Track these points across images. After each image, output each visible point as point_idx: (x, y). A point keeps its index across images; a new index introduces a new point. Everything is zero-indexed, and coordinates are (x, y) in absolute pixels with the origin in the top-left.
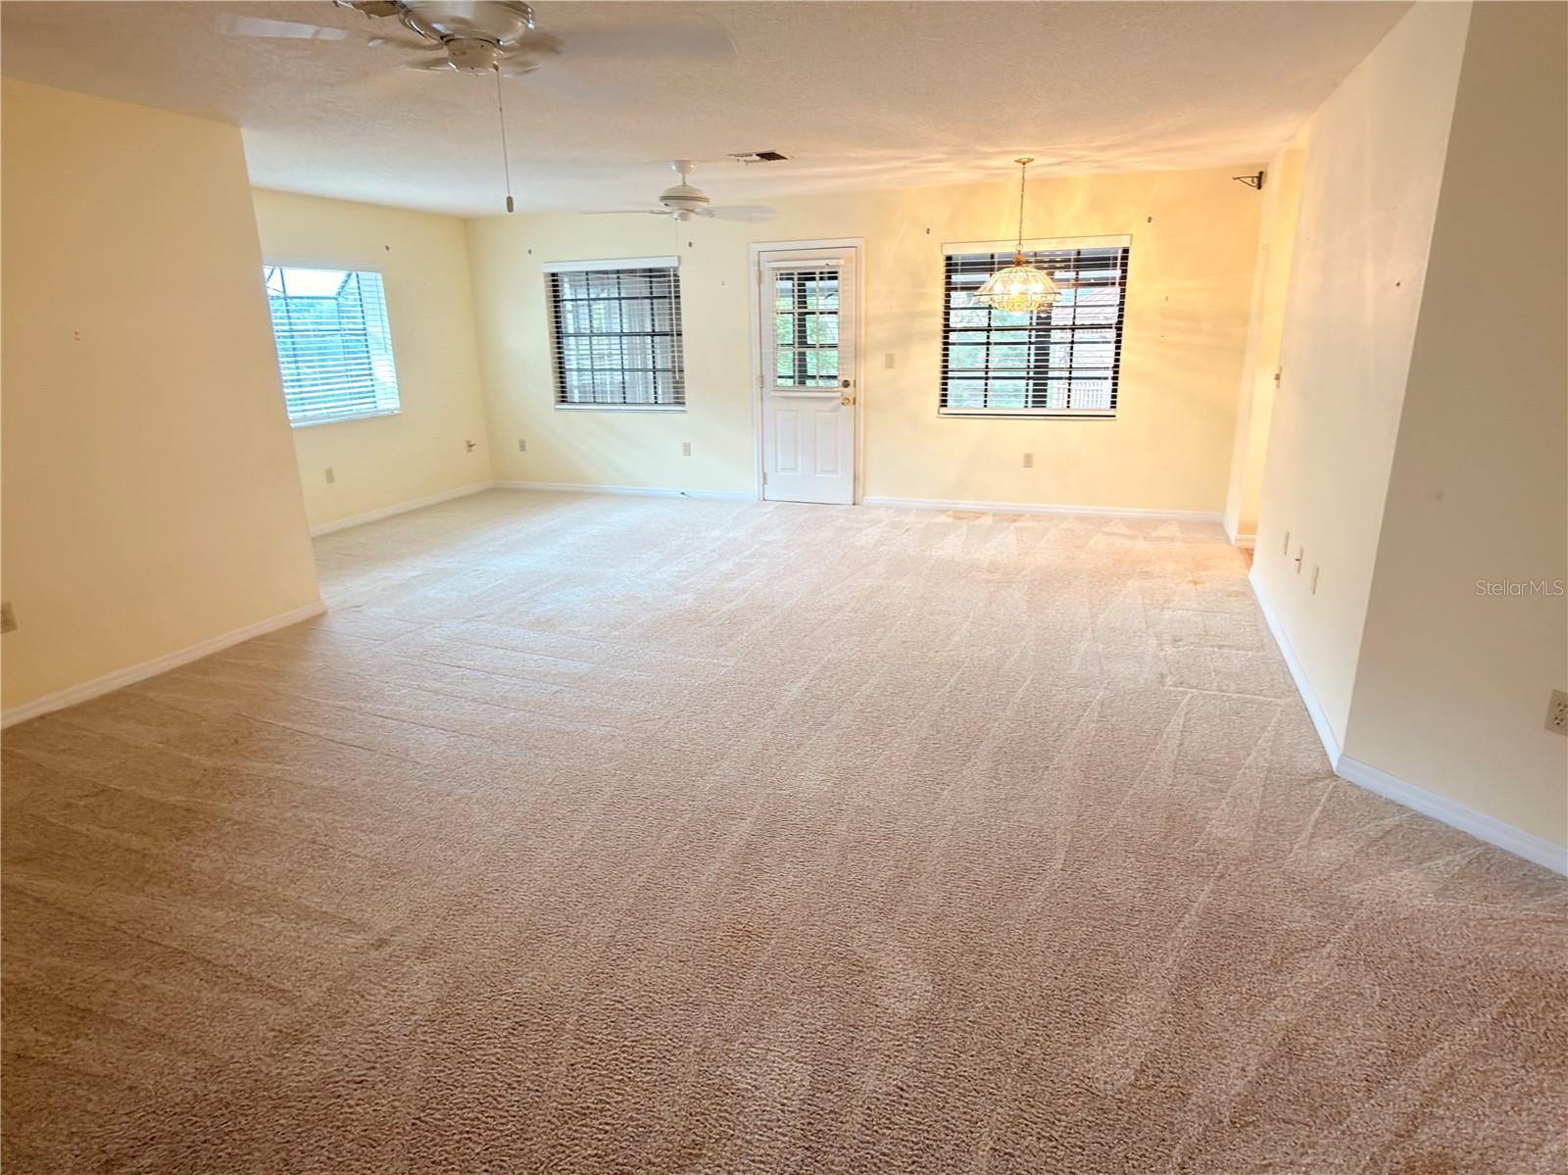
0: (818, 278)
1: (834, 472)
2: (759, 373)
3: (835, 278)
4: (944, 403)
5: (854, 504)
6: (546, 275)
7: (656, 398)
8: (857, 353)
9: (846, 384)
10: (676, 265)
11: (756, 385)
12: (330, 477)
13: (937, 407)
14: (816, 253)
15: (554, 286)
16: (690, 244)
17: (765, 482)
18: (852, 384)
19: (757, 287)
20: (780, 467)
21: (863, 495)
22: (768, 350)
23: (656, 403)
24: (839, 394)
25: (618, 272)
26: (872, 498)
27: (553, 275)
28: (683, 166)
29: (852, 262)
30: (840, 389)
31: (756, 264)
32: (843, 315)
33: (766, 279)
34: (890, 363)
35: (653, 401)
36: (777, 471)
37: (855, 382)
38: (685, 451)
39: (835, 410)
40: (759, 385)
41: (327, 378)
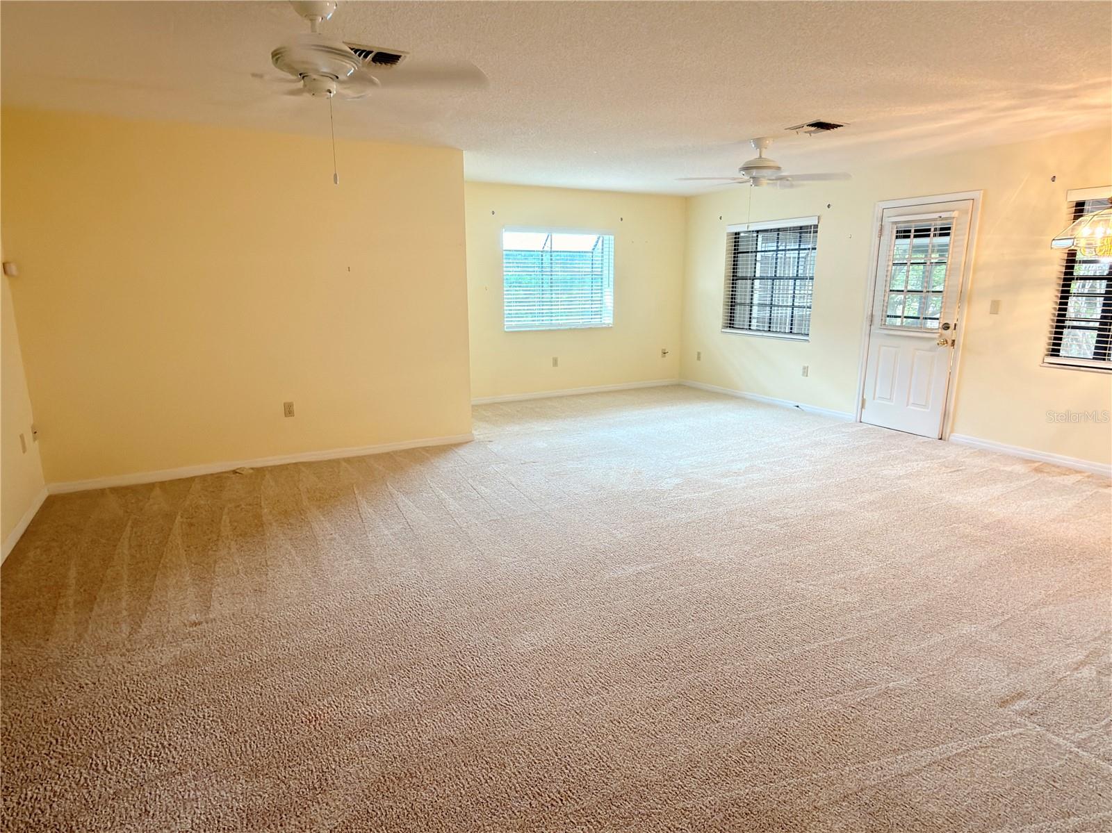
0: (932, 235)
1: (925, 406)
2: (870, 313)
3: (948, 234)
4: (1055, 352)
5: (941, 439)
6: (729, 234)
7: (791, 329)
8: (963, 297)
9: (946, 327)
10: (817, 223)
11: (866, 324)
12: (555, 362)
13: (1043, 355)
14: (933, 207)
15: (735, 242)
16: (829, 206)
17: (863, 407)
18: (952, 327)
19: (877, 239)
20: (877, 396)
21: (952, 431)
22: (879, 293)
23: (791, 332)
24: (936, 336)
25: (778, 230)
26: (957, 436)
27: (736, 234)
28: (759, 142)
29: (967, 213)
30: (940, 331)
31: (879, 219)
32: (951, 264)
33: (886, 232)
34: (995, 307)
35: (788, 330)
36: (874, 399)
37: (955, 325)
38: (804, 372)
39: (931, 350)
40: (869, 323)
41: (571, 301)
